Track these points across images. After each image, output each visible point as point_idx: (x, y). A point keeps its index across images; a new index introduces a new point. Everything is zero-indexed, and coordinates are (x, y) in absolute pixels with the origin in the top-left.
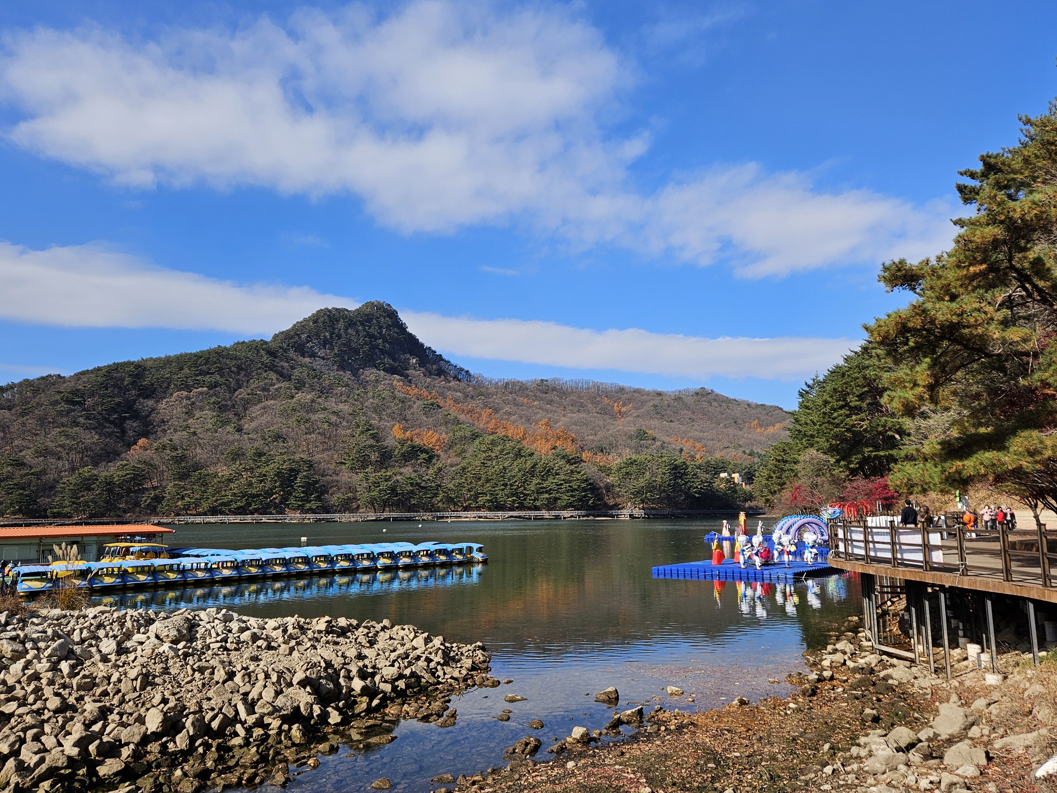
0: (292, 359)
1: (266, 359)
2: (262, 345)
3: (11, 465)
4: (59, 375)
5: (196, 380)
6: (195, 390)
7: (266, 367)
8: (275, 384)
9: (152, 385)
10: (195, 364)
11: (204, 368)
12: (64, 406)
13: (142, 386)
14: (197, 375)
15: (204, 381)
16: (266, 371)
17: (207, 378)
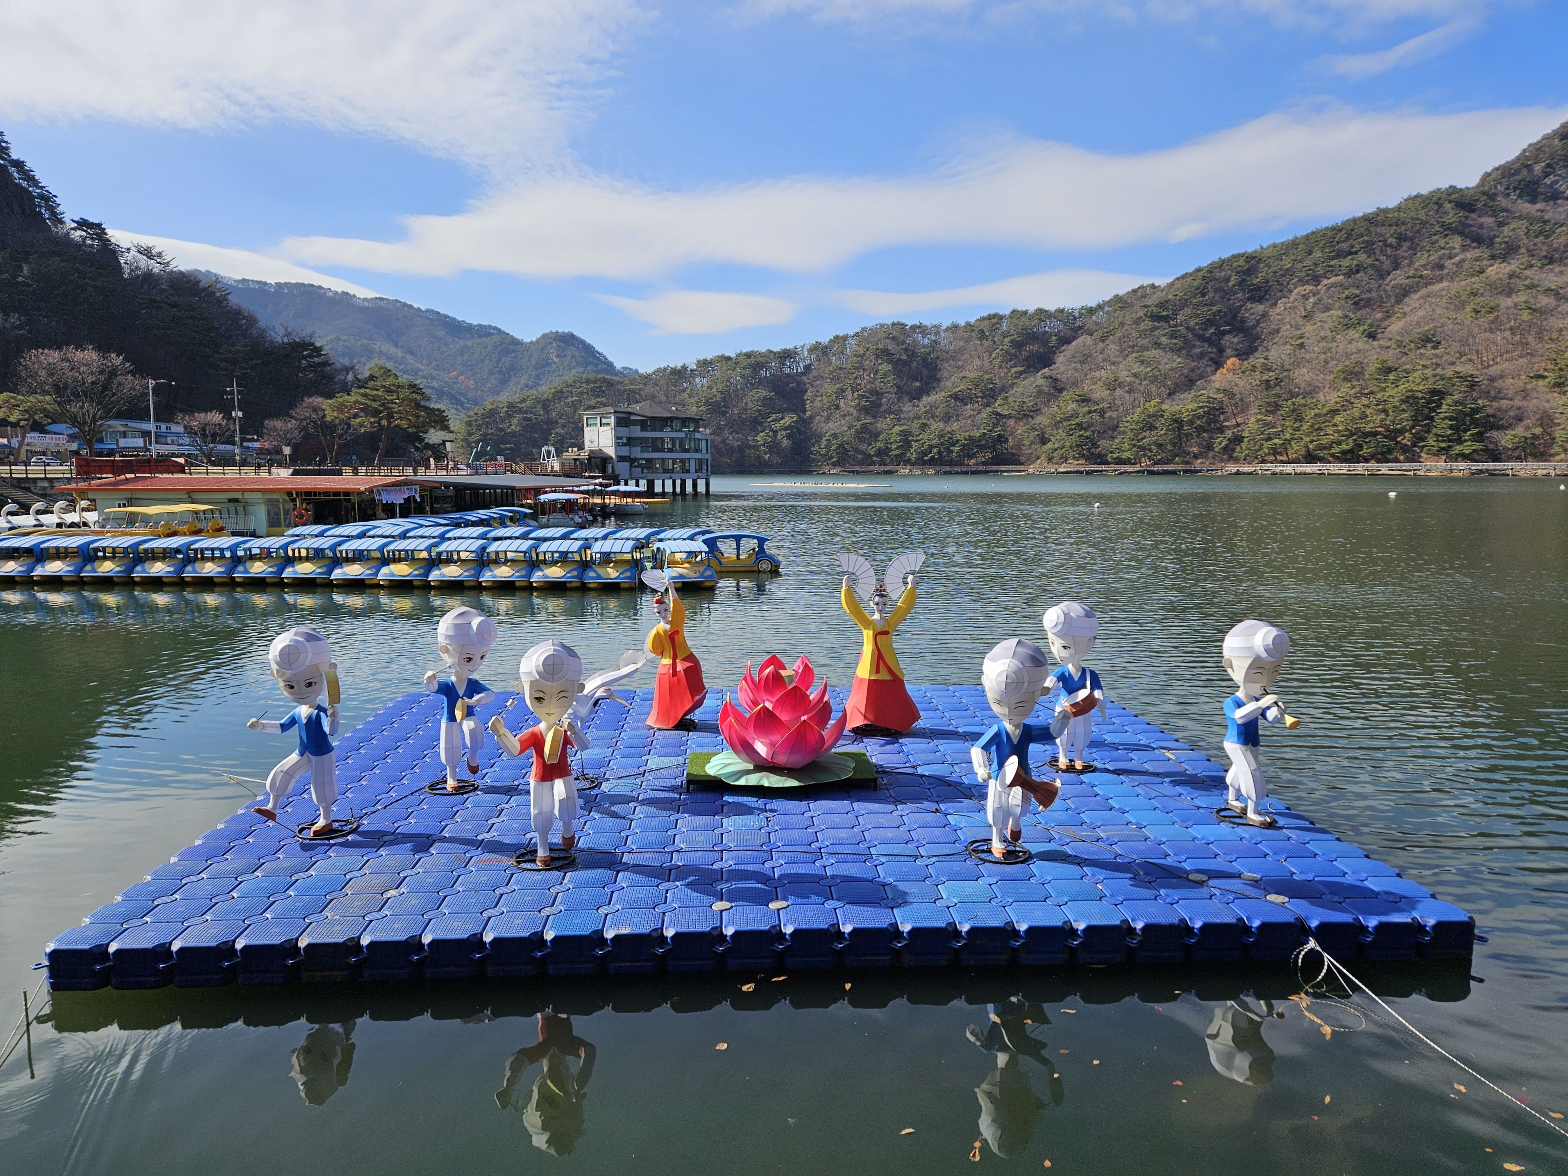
0: (1503, 210)
1: (1452, 216)
2: (1450, 195)
3: (1077, 401)
4: (1153, 285)
5: (1331, 266)
6: (1325, 282)
7: (1449, 229)
8: (1456, 255)
9: (1267, 282)
10: (1331, 242)
11: (1345, 246)
12: (1148, 324)
13: (1253, 285)
14: (1333, 259)
15: (1340, 266)
16: (1446, 236)
17: (1346, 262)
